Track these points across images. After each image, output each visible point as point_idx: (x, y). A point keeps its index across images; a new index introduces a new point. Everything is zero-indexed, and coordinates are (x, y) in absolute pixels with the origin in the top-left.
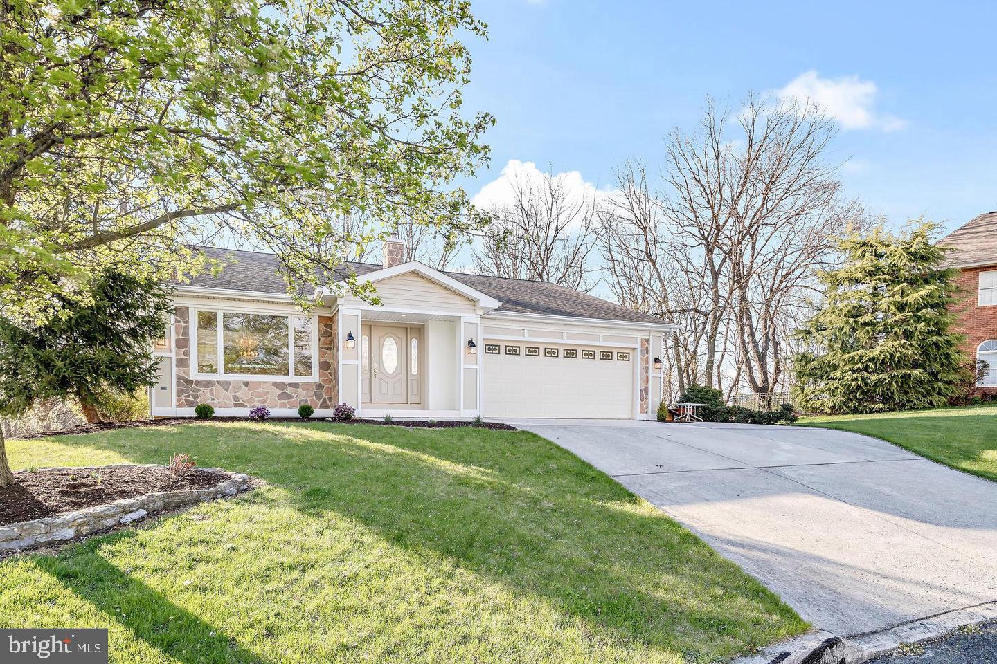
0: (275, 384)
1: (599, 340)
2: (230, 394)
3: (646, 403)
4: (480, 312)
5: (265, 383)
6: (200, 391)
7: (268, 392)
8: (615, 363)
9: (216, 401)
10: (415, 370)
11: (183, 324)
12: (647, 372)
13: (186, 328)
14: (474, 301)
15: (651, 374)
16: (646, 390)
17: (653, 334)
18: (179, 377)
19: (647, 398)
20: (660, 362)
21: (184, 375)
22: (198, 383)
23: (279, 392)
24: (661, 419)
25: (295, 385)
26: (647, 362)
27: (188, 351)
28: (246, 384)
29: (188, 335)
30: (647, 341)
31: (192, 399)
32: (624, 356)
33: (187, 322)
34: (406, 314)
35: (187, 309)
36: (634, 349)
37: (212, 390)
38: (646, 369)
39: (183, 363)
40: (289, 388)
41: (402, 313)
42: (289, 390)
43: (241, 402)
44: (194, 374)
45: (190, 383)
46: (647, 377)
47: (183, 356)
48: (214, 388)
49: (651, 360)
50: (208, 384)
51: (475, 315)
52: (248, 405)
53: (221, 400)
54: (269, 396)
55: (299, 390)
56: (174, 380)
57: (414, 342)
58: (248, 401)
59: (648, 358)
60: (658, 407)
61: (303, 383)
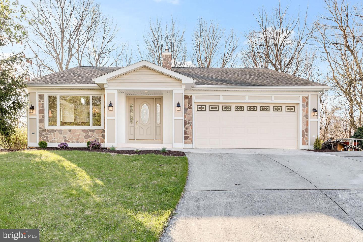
0: (83, 131)
1: (271, 100)
2: (62, 136)
3: (307, 139)
4: (184, 87)
5: (78, 130)
6: (49, 134)
7: (79, 135)
8: (284, 113)
9: (56, 140)
10: (158, 122)
11: (42, 102)
12: (307, 118)
13: (43, 104)
14: (180, 80)
15: (310, 120)
16: (307, 130)
17: (311, 93)
18: (40, 128)
19: (307, 135)
20: (316, 111)
21: (42, 127)
22: (48, 131)
23: (85, 134)
24: (317, 149)
25: (92, 131)
26: (307, 112)
27: (44, 115)
28: (70, 131)
29: (44, 108)
30: (307, 98)
31: (45, 138)
32: (291, 109)
33: (44, 101)
34: (147, 90)
35: (44, 95)
36: (298, 104)
37: (54, 134)
38: (307, 117)
39: (41, 121)
40: (90, 132)
41: (145, 90)
42: (90, 134)
43: (67, 140)
44: (47, 126)
45: (44, 130)
46: (307, 122)
47: (42, 118)
48: (55, 133)
49: (310, 110)
50: (53, 131)
51: (181, 89)
52: (71, 141)
53: (58, 139)
54: (80, 137)
55: (95, 133)
56: (38, 130)
57: (158, 106)
58: (70, 139)
59: (308, 109)
60: (314, 141)
61: (96, 130)
